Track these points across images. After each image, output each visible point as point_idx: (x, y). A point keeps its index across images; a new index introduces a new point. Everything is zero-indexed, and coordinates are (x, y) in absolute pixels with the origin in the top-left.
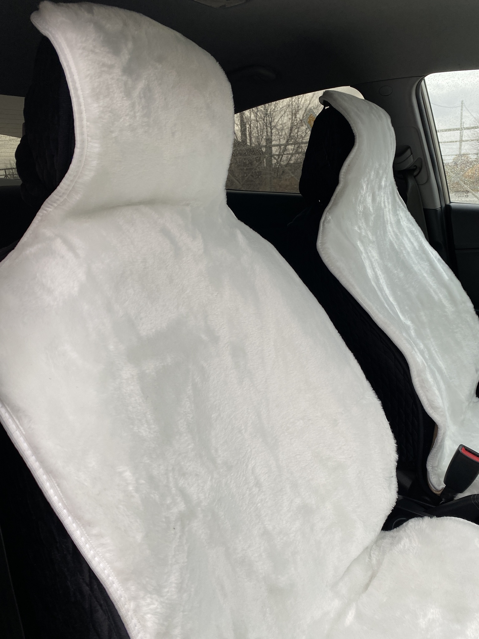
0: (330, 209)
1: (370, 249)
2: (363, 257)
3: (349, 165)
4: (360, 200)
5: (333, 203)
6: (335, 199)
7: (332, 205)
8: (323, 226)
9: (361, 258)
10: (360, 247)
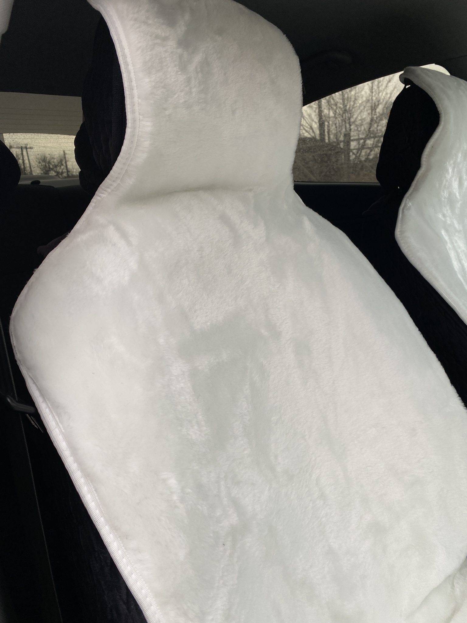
0: (410, 195)
1: (456, 238)
2: (448, 248)
3: (432, 147)
4: (445, 185)
5: (414, 188)
6: (416, 184)
7: (413, 191)
8: (402, 213)
9: (446, 249)
10: (444, 236)
